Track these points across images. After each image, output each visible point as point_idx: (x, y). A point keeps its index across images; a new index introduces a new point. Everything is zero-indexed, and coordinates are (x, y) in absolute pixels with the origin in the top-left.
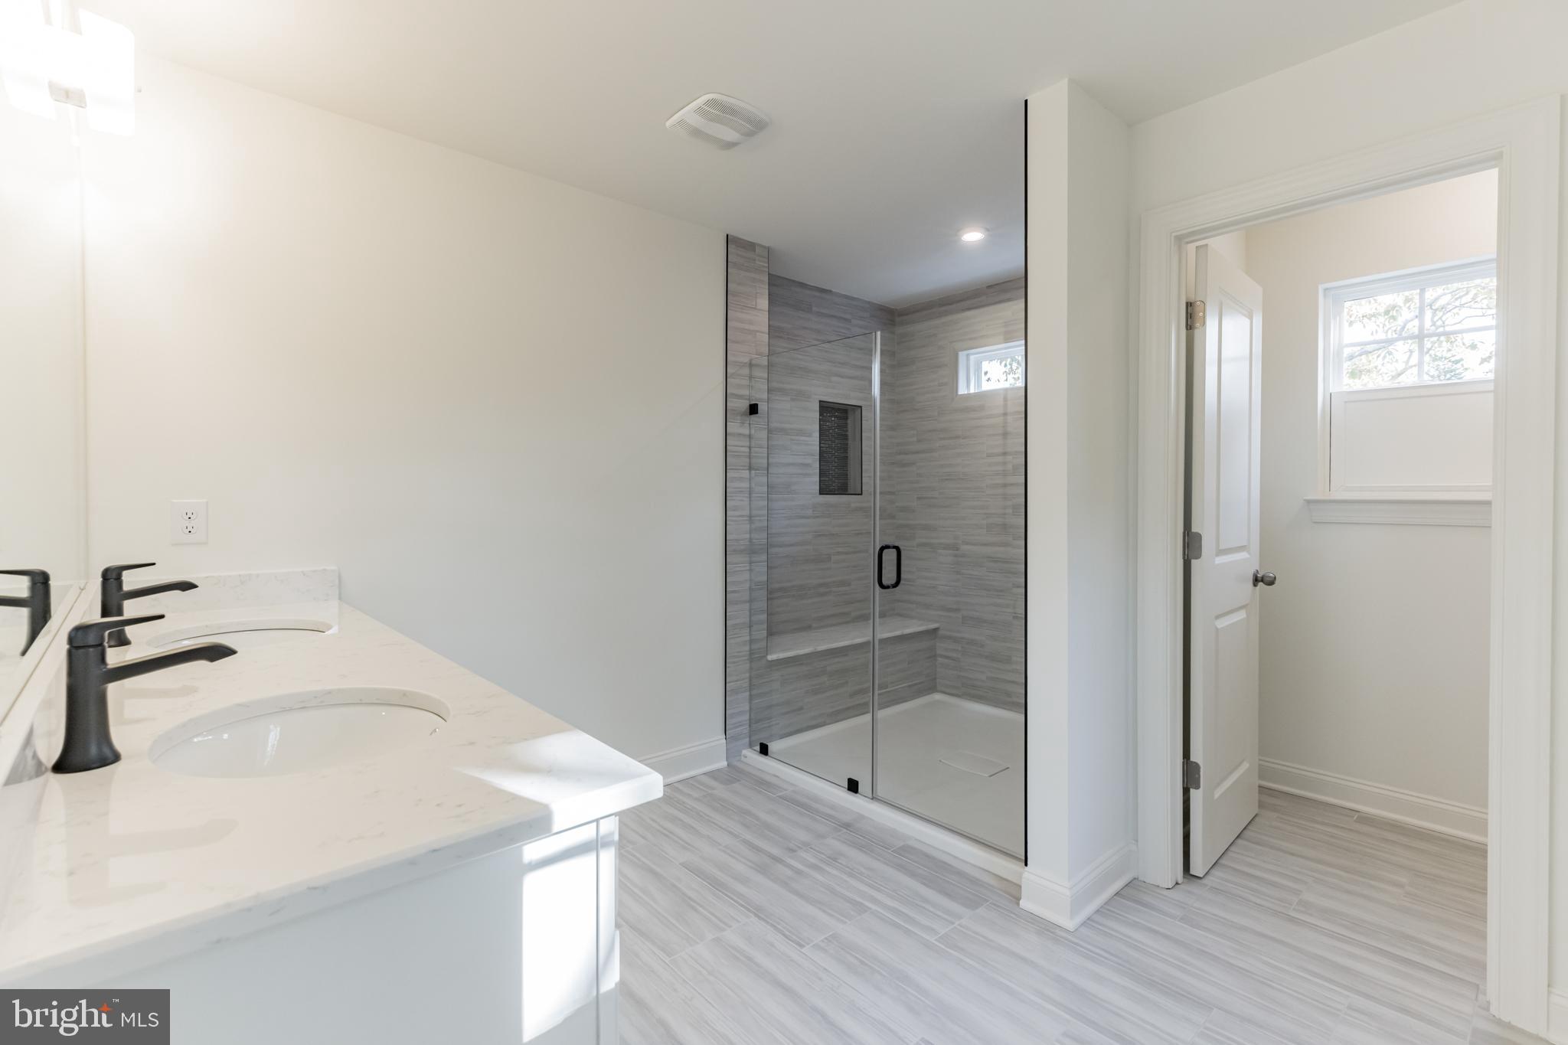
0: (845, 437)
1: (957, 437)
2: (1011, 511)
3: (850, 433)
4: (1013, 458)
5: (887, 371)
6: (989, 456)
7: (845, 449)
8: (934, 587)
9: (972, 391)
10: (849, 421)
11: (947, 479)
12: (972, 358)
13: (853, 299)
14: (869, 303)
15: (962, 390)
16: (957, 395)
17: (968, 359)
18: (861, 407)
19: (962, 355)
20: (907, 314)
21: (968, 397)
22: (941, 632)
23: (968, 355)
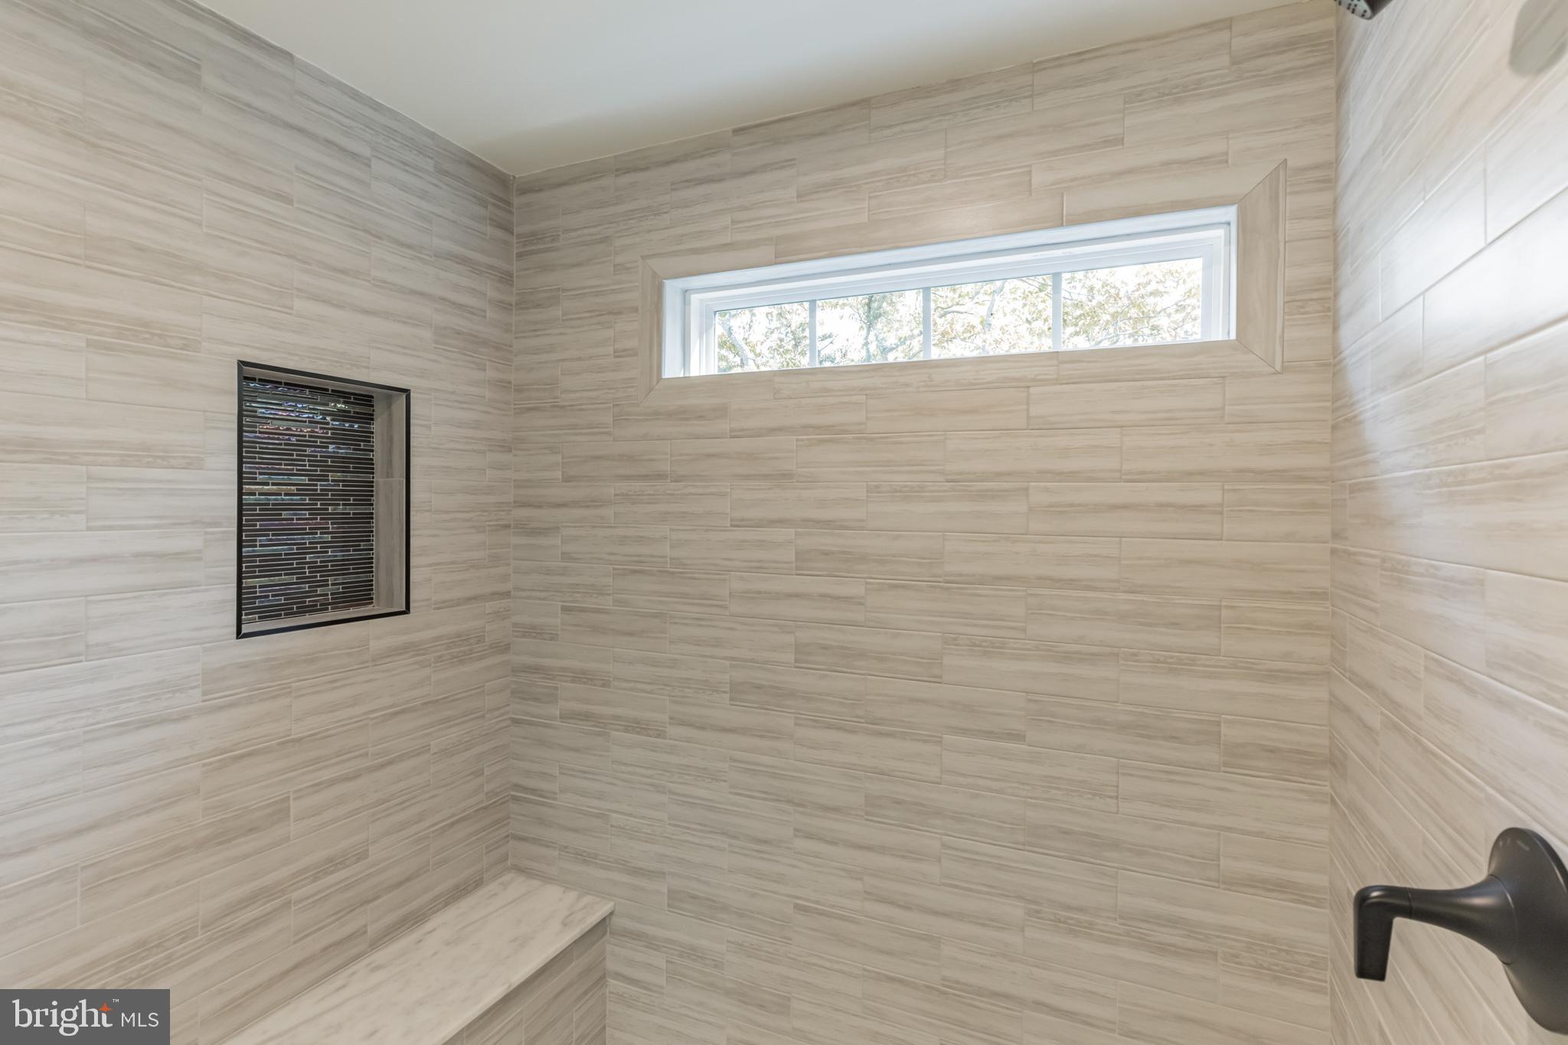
0: (367, 466)
1: (661, 476)
2: (790, 657)
3: (378, 457)
4: (797, 534)
5: (488, 314)
6: (736, 524)
7: (365, 494)
8: (598, 816)
9: (694, 372)
10: (377, 427)
11: (634, 572)
12: (695, 299)
13: (377, 107)
14: (432, 135)
15: (672, 369)
16: (659, 378)
17: (686, 302)
18: (407, 392)
19: (672, 289)
20: (540, 190)
21: (687, 385)
22: (616, 921)
23: (685, 293)
